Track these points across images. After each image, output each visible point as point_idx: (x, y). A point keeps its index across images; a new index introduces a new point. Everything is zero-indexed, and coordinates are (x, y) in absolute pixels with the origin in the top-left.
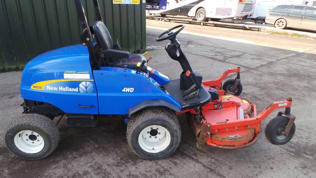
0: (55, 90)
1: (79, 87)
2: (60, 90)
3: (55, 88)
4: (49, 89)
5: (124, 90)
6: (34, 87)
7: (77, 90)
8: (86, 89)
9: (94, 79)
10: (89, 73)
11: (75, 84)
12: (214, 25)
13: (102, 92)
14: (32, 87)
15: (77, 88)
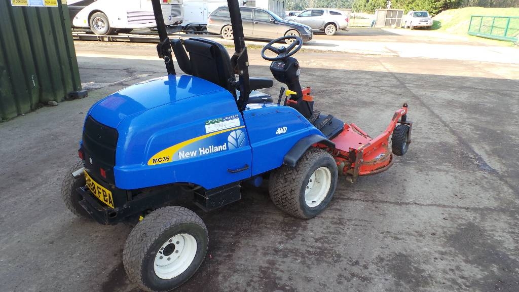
0: (192, 155)
1: (227, 142)
2: (201, 154)
3: (193, 152)
4: (184, 157)
5: (277, 133)
6: (154, 161)
7: (224, 147)
8: (237, 142)
9: (245, 125)
10: (239, 117)
11: (221, 138)
12: (129, 40)
13: (256, 142)
14: (150, 163)
15: (225, 144)
